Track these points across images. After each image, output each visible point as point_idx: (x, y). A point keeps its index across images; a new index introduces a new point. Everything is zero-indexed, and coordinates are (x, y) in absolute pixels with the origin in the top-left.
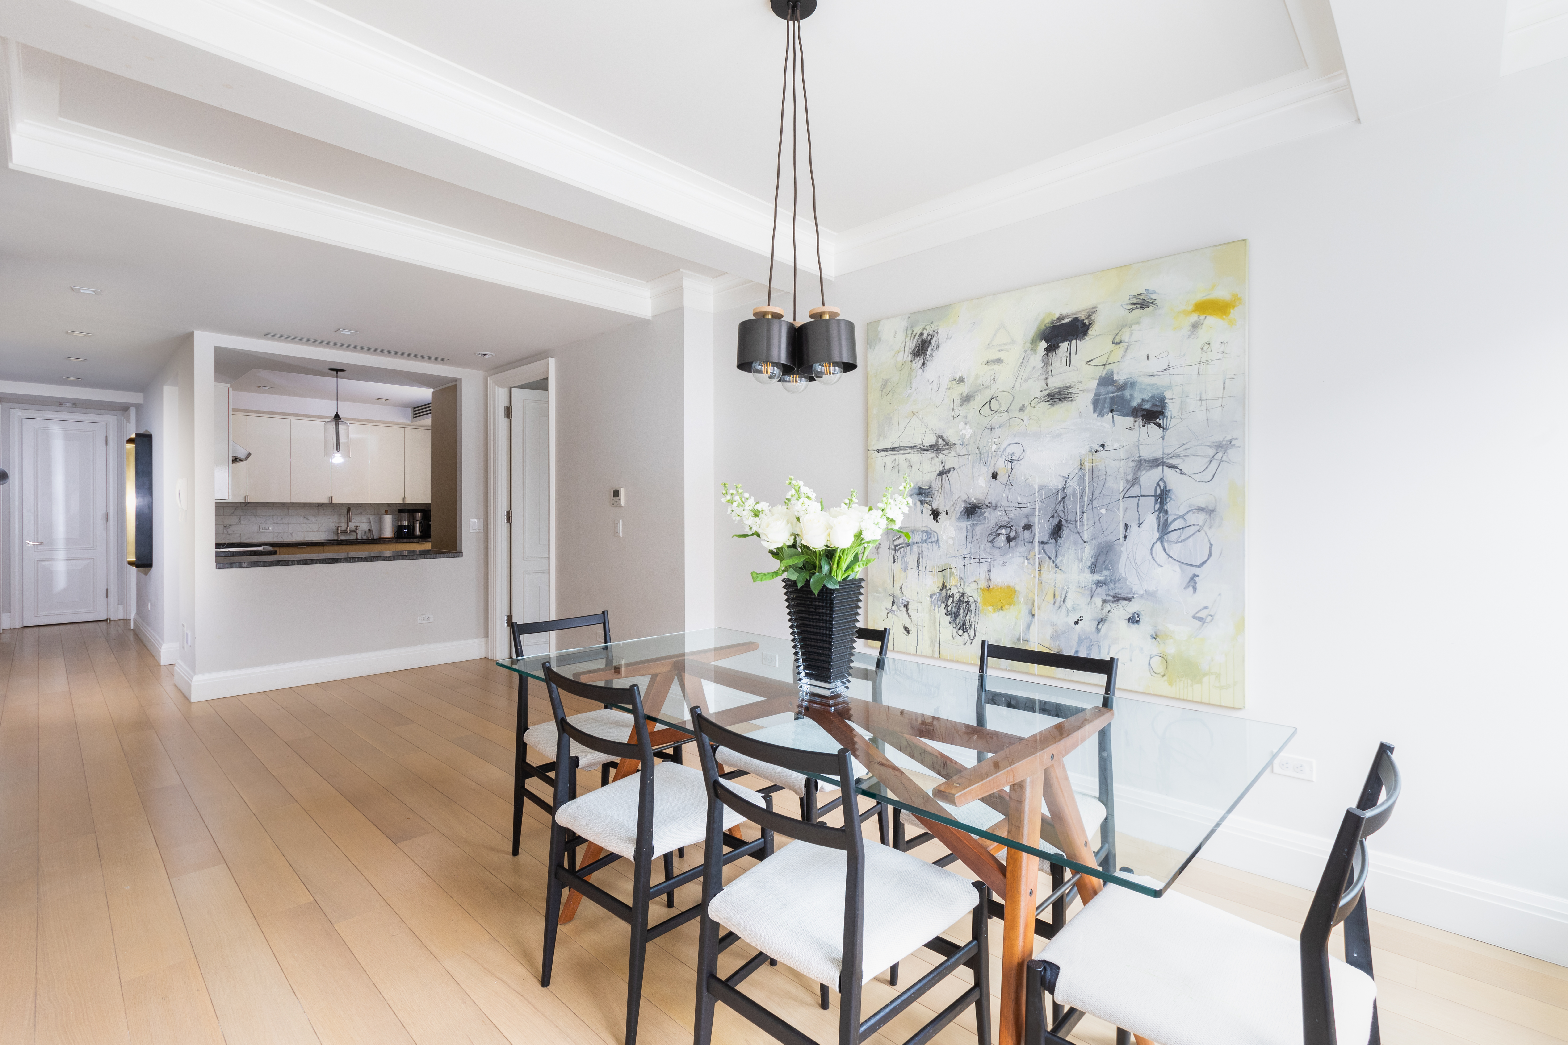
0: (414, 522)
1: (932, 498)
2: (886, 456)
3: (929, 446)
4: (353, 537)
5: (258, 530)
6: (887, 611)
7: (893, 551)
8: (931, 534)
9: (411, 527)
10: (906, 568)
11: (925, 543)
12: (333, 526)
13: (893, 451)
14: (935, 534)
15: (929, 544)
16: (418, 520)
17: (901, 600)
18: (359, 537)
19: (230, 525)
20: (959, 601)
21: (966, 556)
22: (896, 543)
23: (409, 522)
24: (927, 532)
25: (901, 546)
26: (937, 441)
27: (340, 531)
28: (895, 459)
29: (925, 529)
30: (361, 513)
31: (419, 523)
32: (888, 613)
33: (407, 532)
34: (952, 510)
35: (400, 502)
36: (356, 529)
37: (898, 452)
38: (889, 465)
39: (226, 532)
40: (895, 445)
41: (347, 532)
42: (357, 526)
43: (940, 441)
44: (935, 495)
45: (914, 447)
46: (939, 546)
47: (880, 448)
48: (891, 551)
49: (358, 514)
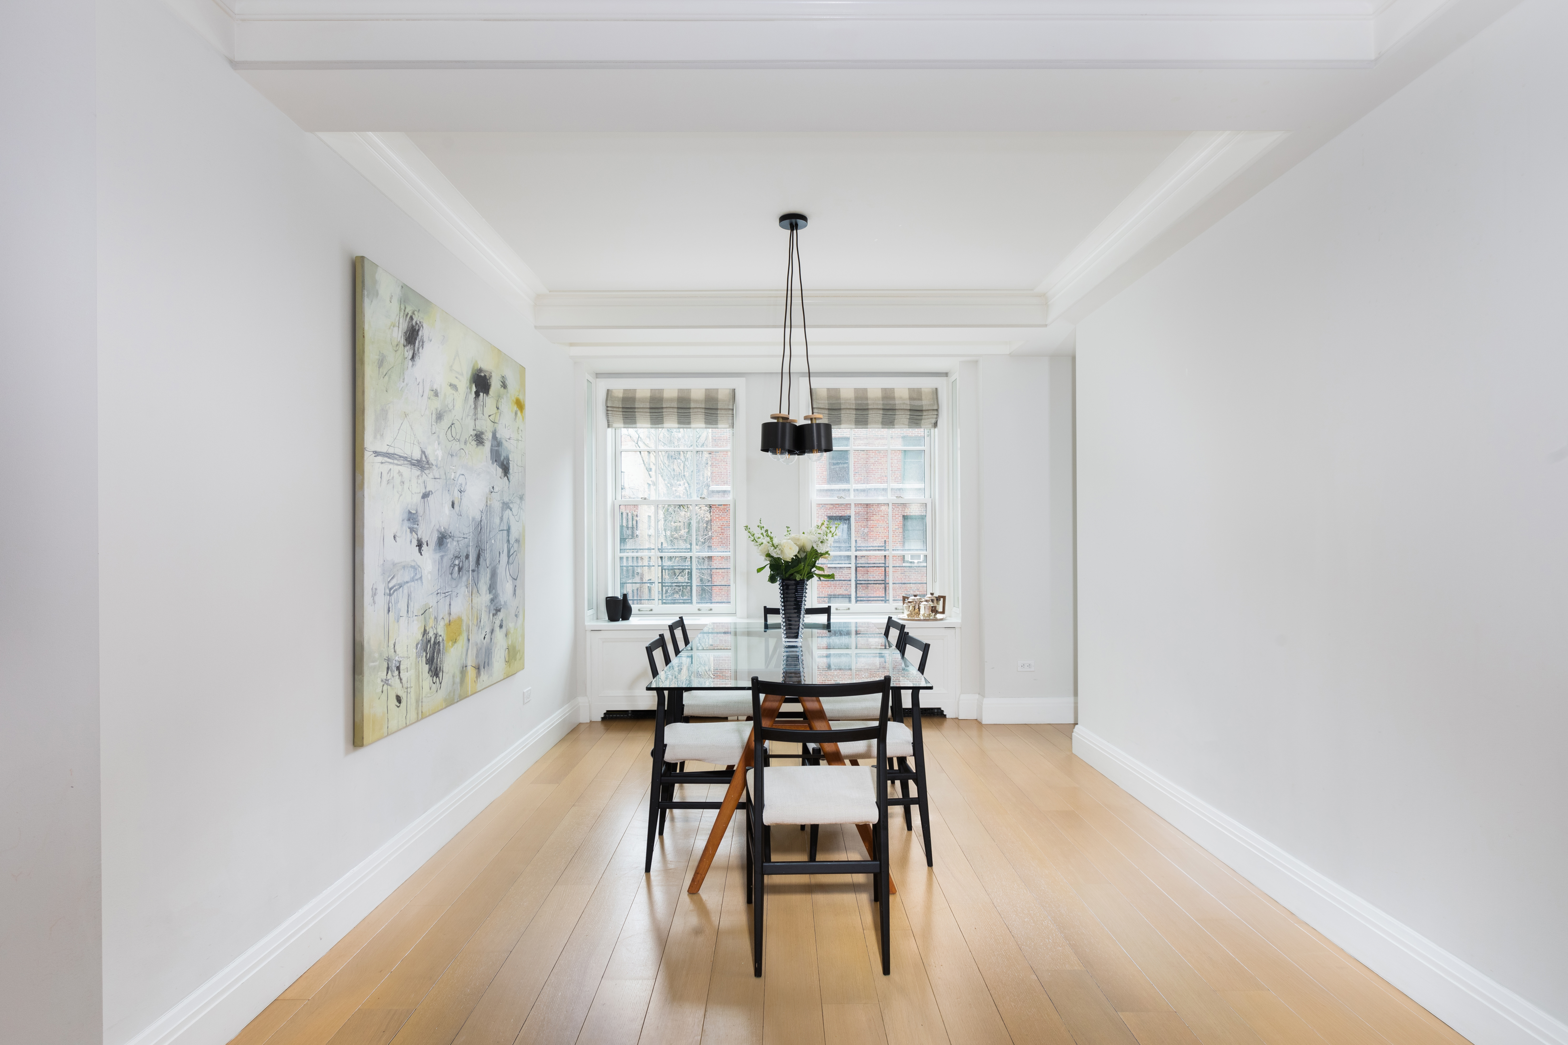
1: (418, 525)
2: (382, 463)
3: (416, 461)
6: (382, 684)
7: (388, 597)
8: (416, 570)
10: (398, 618)
11: (413, 581)
13: (389, 458)
14: (419, 569)
15: (416, 582)
17: (394, 662)
20: (435, 643)
21: (439, 591)
22: (391, 585)
24: (413, 567)
25: (394, 588)
26: (421, 458)
28: (390, 469)
29: (413, 564)
32: (383, 685)
34: (430, 540)
37: (392, 461)
38: (385, 477)
40: (391, 451)
43: (424, 459)
44: (420, 520)
45: (405, 458)
46: (422, 583)
47: (378, 450)
48: (386, 597)
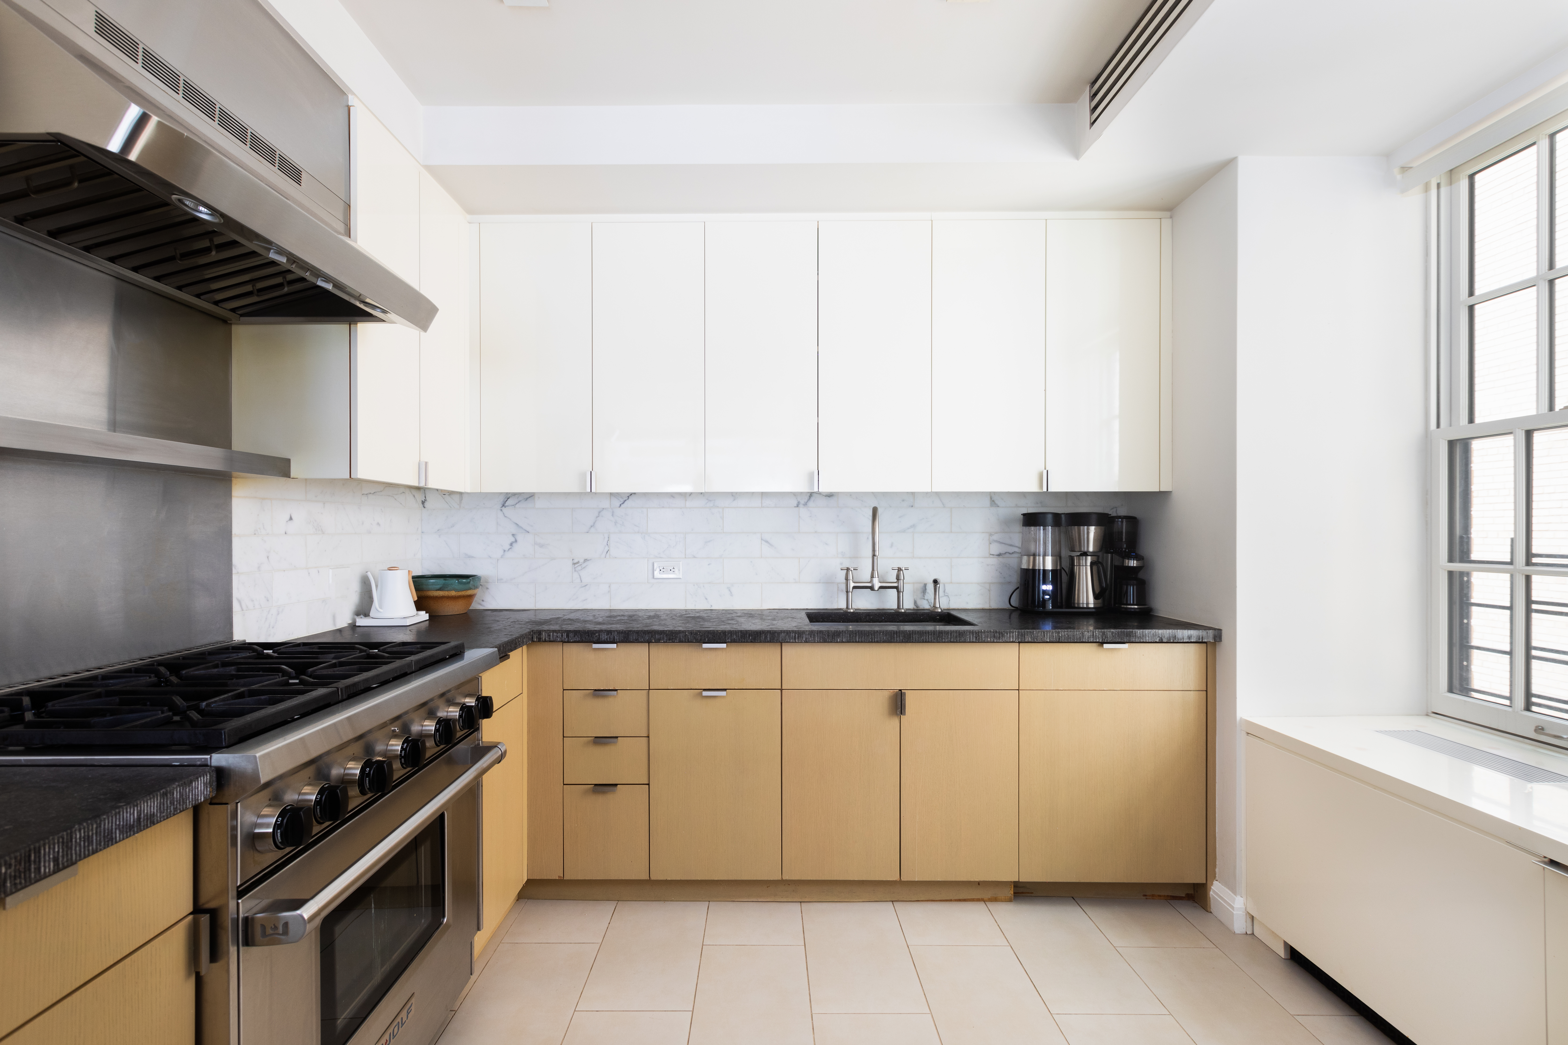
0: (1072, 559)
4: (889, 602)
5: (651, 576)
9: (1065, 578)
12: (835, 567)
16: (1085, 554)
18: (908, 604)
19: (586, 560)
23: (1057, 557)
27: (852, 585)
30: (913, 526)
31: (1092, 564)
33: (1054, 594)
35: (1032, 487)
36: (898, 578)
39: (579, 580)
41: (872, 588)
42: (899, 570)
49: (904, 531)
